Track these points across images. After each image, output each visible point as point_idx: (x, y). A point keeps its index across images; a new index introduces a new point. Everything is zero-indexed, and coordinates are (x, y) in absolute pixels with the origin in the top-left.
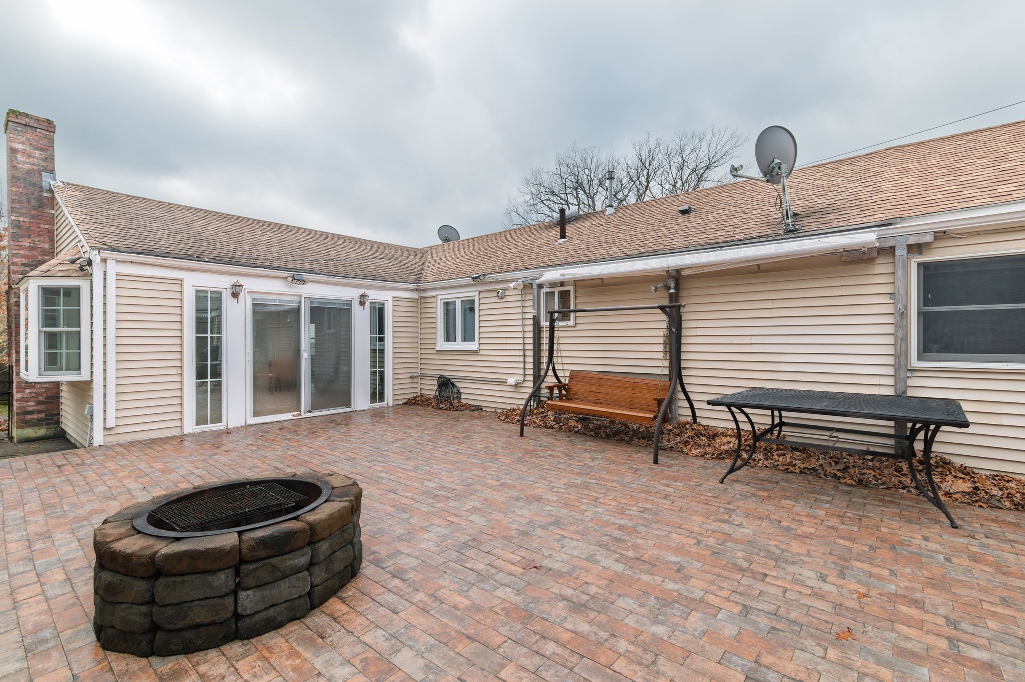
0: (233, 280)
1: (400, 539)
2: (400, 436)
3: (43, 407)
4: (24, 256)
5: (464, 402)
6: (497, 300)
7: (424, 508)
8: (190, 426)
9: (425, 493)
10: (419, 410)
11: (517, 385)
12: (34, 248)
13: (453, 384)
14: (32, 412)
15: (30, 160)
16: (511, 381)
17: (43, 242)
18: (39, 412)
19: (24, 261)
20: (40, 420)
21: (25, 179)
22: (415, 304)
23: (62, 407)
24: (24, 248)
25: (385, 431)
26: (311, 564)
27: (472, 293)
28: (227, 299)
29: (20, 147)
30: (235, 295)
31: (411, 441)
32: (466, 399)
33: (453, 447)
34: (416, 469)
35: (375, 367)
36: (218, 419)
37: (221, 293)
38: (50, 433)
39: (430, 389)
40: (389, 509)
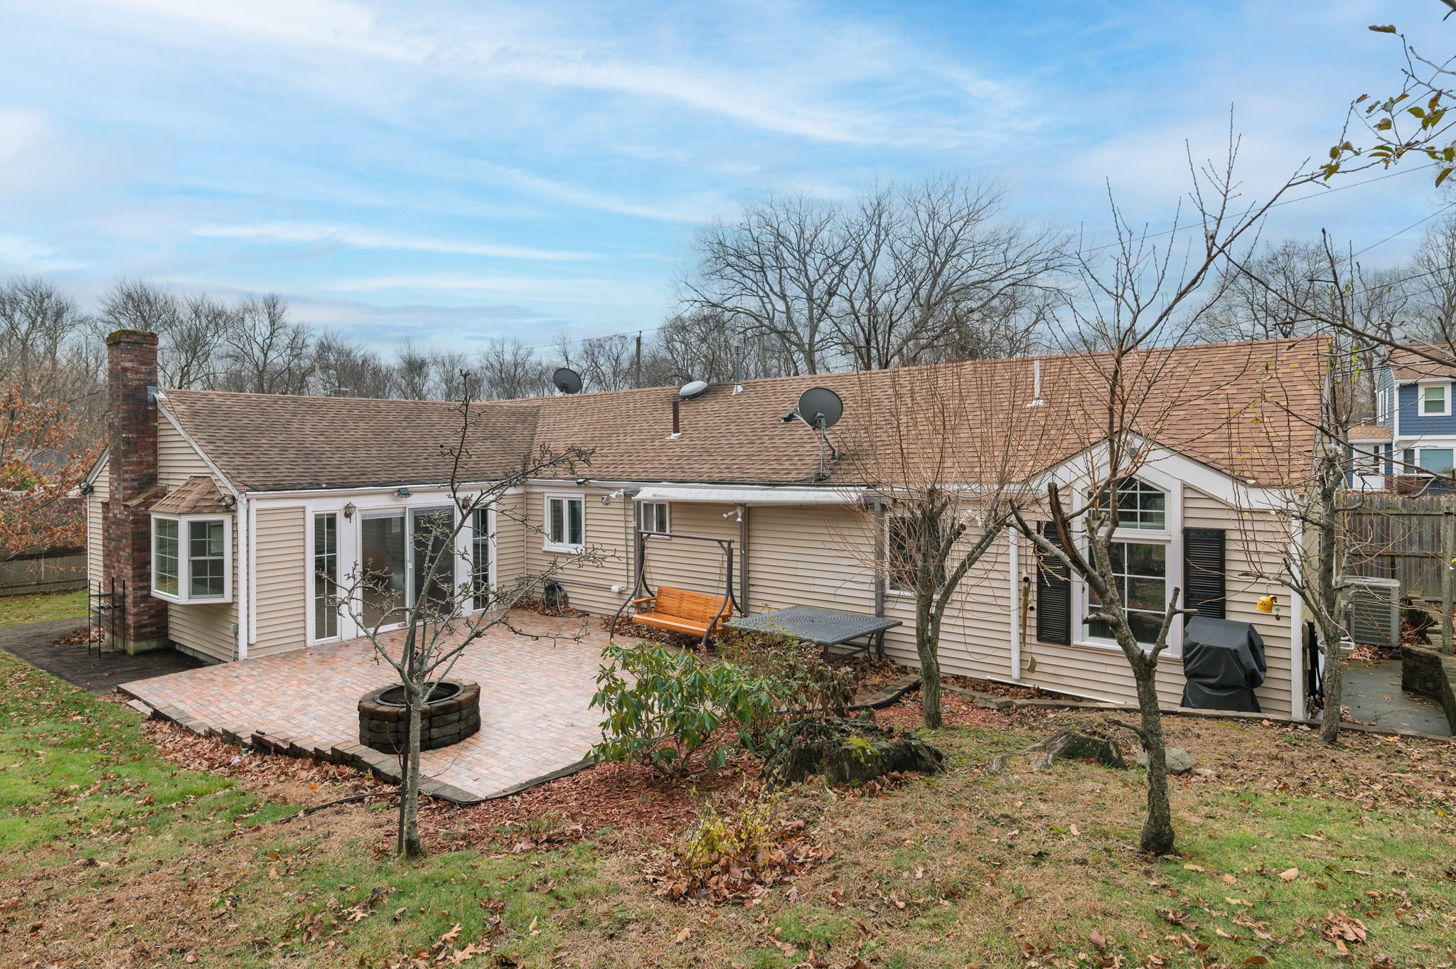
0: (346, 501)
1: (501, 716)
2: (504, 647)
3: (154, 620)
4: (132, 472)
5: (571, 606)
6: (601, 505)
7: (518, 701)
8: (312, 640)
9: (520, 692)
10: (524, 616)
11: (620, 593)
12: (140, 463)
13: (560, 588)
14: (145, 626)
15: (138, 376)
16: (615, 588)
17: (148, 455)
18: (151, 625)
19: (133, 476)
20: (152, 633)
21: (133, 396)
22: (521, 500)
23: (171, 619)
24: (131, 464)
25: (490, 642)
26: (459, 720)
27: (578, 495)
28: (341, 522)
29: (129, 365)
30: (348, 515)
31: (512, 653)
32: (574, 603)
33: (547, 658)
34: (515, 676)
35: (478, 571)
36: (333, 632)
37: (335, 514)
38: (160, 646)
39: (539, 593)
40: (495, 702)
